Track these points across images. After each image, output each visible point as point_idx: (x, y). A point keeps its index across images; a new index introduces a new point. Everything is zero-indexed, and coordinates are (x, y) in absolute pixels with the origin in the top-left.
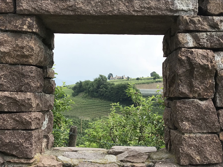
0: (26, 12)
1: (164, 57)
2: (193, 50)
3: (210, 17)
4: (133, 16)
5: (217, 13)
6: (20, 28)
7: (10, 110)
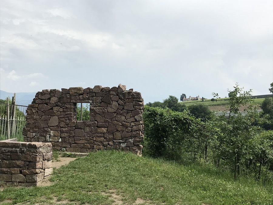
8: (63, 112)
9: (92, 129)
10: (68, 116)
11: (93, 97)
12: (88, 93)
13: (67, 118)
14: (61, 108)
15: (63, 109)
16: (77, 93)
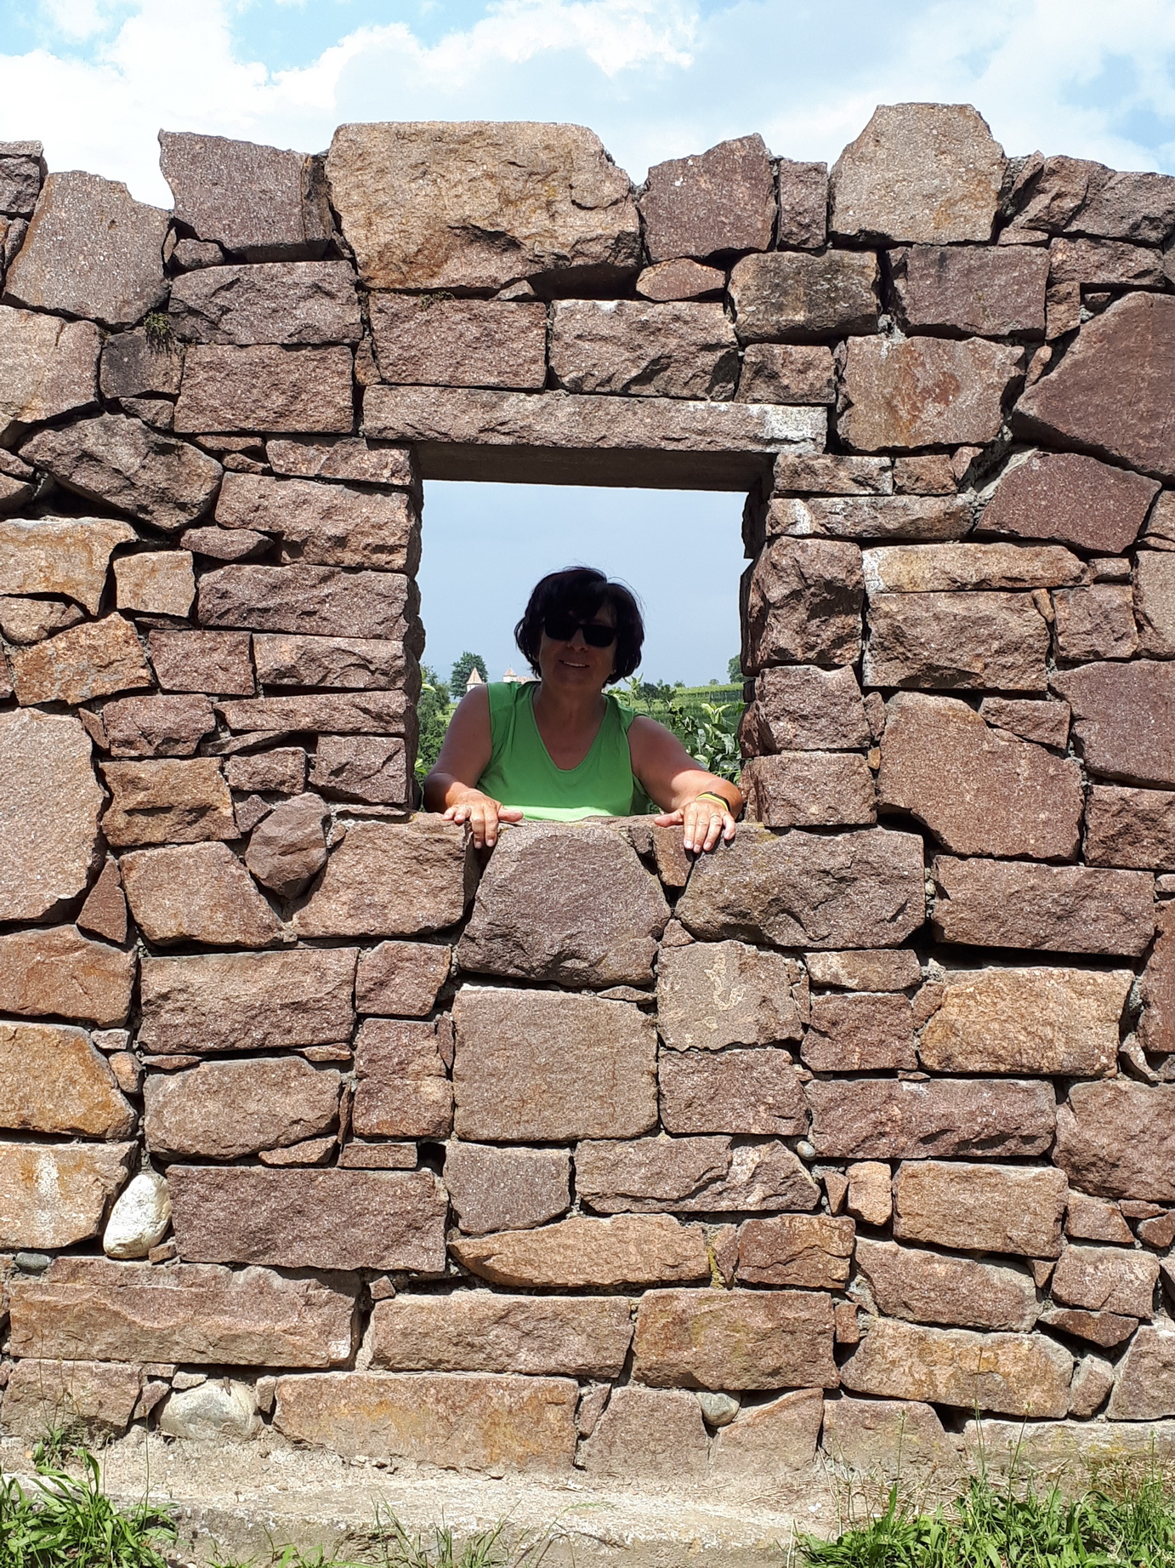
0: (390, 435)
1: (745, 557)
2: (808, 541)
3: (854, 458)
4: (663, 450)
5: (871, 449)
6: (372, 475)
7: (347, 685)
8: (194, 621)
9: (817, 987)
10: (304, 711)
11: (830, 337)
12: (724, 260)
13: (287, 763)
14: (154, 537)
15: (204, 563)
16: (500, 241)
